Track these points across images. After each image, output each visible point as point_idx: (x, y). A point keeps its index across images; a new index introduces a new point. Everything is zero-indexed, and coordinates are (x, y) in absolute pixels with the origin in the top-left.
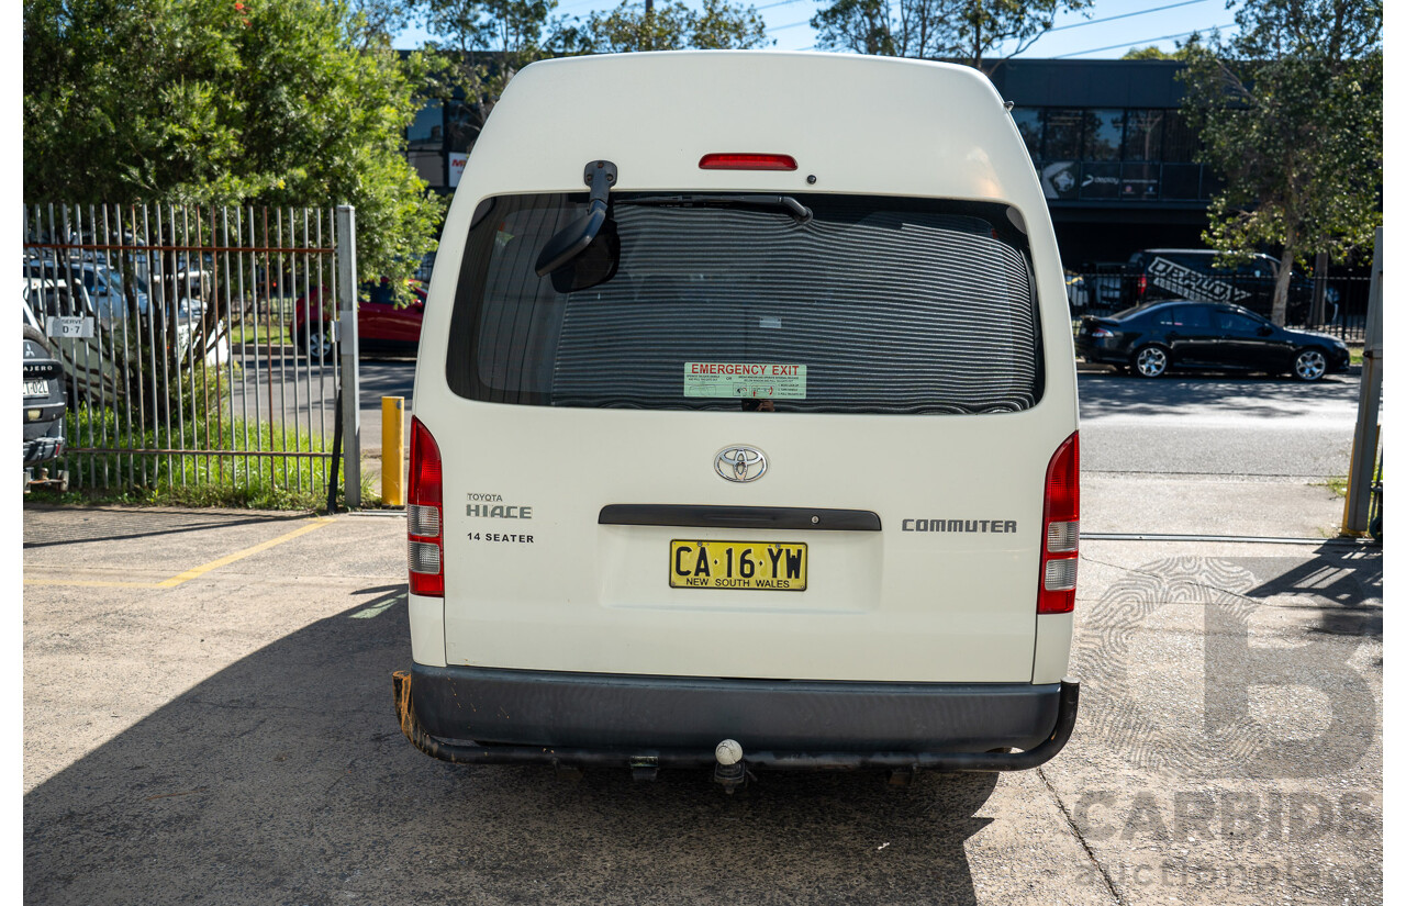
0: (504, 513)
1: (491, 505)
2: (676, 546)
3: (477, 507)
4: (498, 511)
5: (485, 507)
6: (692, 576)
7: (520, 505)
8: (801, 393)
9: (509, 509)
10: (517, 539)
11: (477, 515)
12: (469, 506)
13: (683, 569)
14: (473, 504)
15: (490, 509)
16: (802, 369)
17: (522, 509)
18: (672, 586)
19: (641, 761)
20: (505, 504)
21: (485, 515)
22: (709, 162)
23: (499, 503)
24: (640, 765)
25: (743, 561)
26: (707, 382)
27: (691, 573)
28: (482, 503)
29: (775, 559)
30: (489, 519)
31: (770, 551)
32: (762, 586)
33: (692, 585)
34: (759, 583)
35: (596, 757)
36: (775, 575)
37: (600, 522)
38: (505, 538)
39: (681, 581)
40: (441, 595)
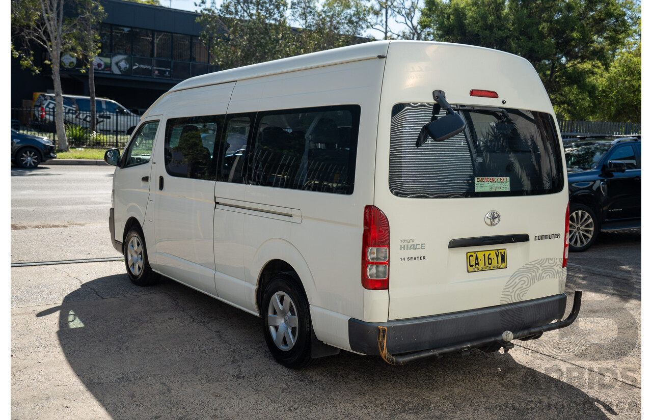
0: (415, 248)
1: (410, 245)
2: (469, 254)
3: (404, 245)
4: (412, 247)
5: (408, 245)
6: (474, 267)
7: (421, 243)
8: (508, 189)
9: (417, 245)
10: (419, 258)
11: (404, 249)
12: (401, 246)
13: (471, 265)
14: (403, 244)
15: (409, 246)
16: (508, 178)
17: (422, 245)
18: (468, 272)
19: (465, 348)
20: (415, 243)
21: (407, 249)
22: (473, 93)
23: (413, 243)
24: (465, 349)
25: (489, 259)
26: (482, 186)
27: (473, 266)
28: (406, 244)
29: (497, 256)
30: (409, 251)
31: (496, 253)
32: (495, 268)
33: (474, 271)
34: (494, 267)
35: (451, 349)
36: (498, 263)
37: (449, 248)
38: (415, 259)
39: (471, 269)
40: (388, 288)
